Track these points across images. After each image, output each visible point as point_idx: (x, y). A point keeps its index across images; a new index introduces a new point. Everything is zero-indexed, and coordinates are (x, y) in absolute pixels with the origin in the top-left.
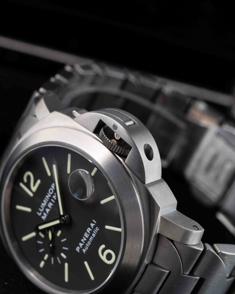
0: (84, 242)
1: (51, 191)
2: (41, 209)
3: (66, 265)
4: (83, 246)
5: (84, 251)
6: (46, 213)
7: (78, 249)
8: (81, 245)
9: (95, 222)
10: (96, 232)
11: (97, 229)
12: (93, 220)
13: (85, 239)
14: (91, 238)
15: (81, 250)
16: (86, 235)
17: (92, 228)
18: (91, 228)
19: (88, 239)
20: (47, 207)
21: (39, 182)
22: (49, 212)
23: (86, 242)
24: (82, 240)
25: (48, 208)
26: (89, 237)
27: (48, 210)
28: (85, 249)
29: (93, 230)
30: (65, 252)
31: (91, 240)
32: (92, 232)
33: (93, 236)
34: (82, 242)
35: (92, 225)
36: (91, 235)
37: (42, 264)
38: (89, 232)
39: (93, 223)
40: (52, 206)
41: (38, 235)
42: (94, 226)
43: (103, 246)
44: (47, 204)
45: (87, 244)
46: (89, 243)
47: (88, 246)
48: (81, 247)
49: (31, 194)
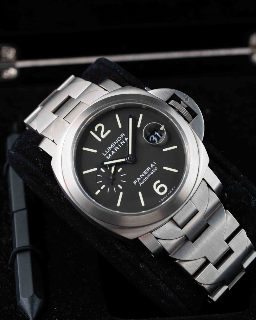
0: (142, 178)
1: (119, 139)
2: (108, 151)
3: (121, 194)
4: (140, 180)
5: (140, 184)
6: (111, 154)
7: (135, 182)
8: (139, 179)
9: (155, 164)
10: (154, 171)
11: (156, 169)
12: (154, 162)
13: (144, 175)
14: (149, 175)
15: (138, 183)
16: (145, 172)
17: (152, 167)
18: (150, 167)
19: (146, 176)
20: (113, 150)
21: (109, 131)
22: (114, 154)
23: (144, 177)
24: (141, 176)
25: (115, 151)
26: (147, 174)
27: (113, 152)
28: (142, 183)
29: (152, 169)
30: (122, 184)
31: (149, 176)
32: (150, 171)
33: (151, 174)
34: (140, 178)
35: (152, 166)
36: (149, 172)
37: (98, 192)
38: (148, 170)
39: (154, 164)
40: (117, 150)
41: (99, 170)
42: (153, 167)
43: (159, 182)
44: (113, 148)
45: (144, 179)
46: (146, 178)
47: (145, 180)
48: (138, 181)
49: (100, 140)
